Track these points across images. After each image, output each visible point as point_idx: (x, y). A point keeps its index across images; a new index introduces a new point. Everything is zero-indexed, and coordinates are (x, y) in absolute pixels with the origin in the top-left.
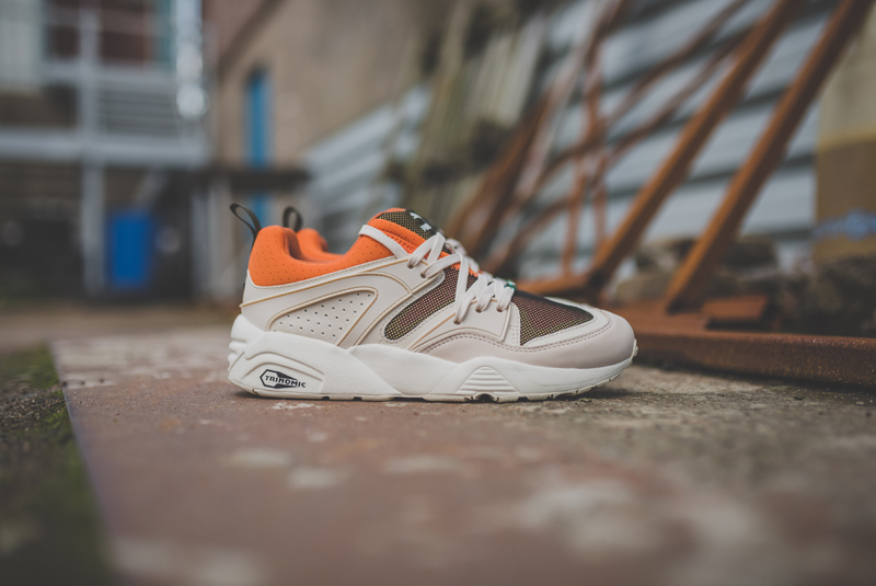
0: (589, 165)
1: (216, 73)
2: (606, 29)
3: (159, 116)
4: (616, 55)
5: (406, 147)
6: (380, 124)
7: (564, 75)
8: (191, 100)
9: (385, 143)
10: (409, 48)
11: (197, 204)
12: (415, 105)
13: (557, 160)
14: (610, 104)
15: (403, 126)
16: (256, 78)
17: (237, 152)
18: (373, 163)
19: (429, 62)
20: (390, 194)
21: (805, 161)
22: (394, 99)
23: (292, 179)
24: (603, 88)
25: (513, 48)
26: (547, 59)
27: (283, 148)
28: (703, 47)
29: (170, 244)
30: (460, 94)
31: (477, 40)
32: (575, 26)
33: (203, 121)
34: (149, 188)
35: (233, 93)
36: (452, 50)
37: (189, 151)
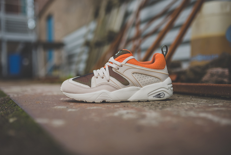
0: (136, 43)
1: (38, 16)
2: (142, 7)
3: (23, 28)
4: (144, 14)
5: (90, 37)
6: (83, 31)
7: (131, 19)
8: (31, 24)
9: (85, 36)
10: (91, 11)
11: (34, 52)
12: (93, 26)
13: (129, 41)
14: (142, 27)
15: (90, 31)
16: (49, 18)
17: (44, 38)
18: (82, 41)
19: (96, 15)
20: (86, 50)
21: (188, 42)
22: (87, 24)
23: (60, 46)
24: (140, 23)
25: (118, 11)
26: (127, 15)
27: (57, 37)
28: (165, 13)
29: (26, 63)
30: (104, 23)
31: (109, 9)
32: (134, 6)
33: (35, 29)
34: (20, 47)
35: (43, 22)
36: (102, 12)
37: (31, 37)
